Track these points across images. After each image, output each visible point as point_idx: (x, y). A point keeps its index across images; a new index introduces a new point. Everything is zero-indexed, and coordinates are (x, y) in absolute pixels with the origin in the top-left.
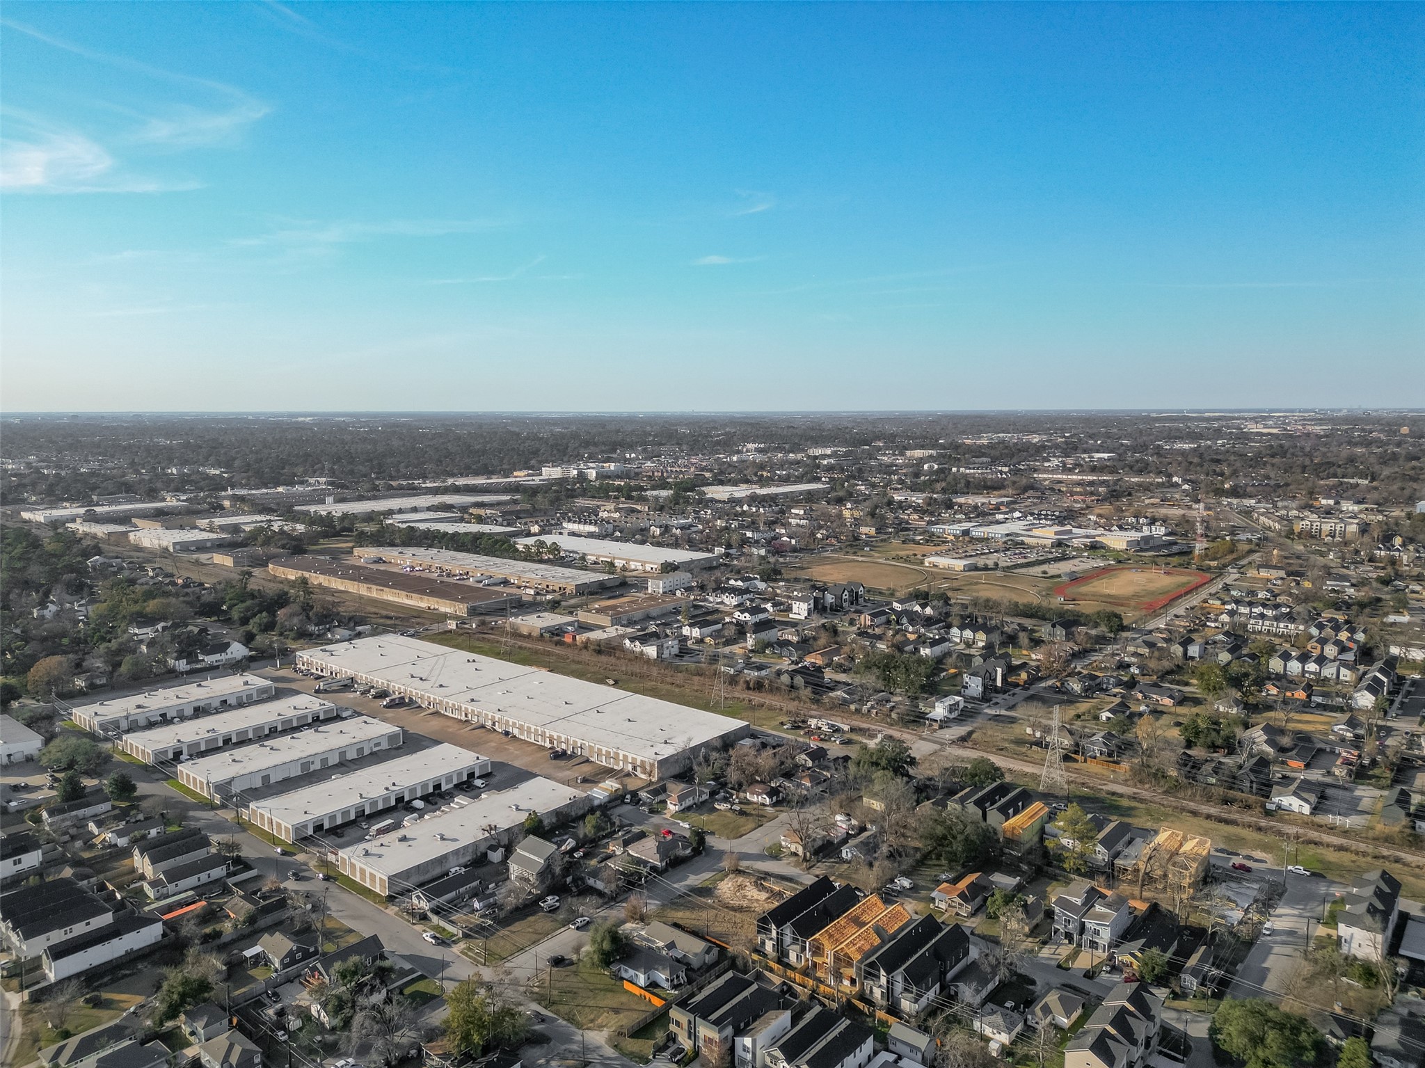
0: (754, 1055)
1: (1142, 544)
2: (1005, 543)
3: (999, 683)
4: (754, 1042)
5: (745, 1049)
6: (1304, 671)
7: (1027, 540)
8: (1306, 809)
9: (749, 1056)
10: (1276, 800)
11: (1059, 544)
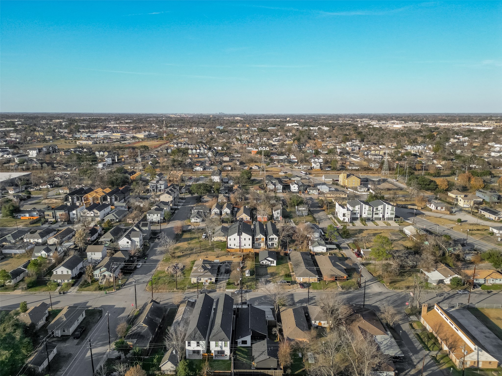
0: (77, 215)
1: (148, 136)
2: (104, 138)
3: (116, 161)
4: (77, 212)
5: (74, 214)
6: (196, 152)
7: (111, 137)
8: (202, 169)
9: (75, 216)
10: (195, 169)
11: (122, 137)
